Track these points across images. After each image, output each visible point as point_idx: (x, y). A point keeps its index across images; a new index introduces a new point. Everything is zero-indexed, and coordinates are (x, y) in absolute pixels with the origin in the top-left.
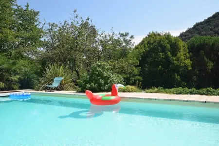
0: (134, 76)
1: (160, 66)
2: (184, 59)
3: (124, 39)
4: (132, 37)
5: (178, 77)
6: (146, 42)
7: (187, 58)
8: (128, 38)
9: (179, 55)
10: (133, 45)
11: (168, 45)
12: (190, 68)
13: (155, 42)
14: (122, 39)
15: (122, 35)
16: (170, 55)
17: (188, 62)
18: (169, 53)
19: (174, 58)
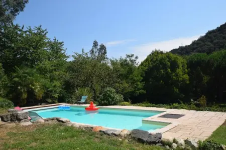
0: (139, 89)
1: (161, 81)
2: (182, 74)
3: (130, 59)
4: (136, 58)
5: (176, 90)
6: (150, 59)
7: (185, 73)
8: (133, 58)
9: (178, 71)
10: (137, 64)
11: (169, 63)
12: (188, 82)
13: (157, 60)
14: (128, 59)
15: (128, 56)
16: (170, 72)
17: (186, 77)
18: (169, 70)
19: (174, 74)
